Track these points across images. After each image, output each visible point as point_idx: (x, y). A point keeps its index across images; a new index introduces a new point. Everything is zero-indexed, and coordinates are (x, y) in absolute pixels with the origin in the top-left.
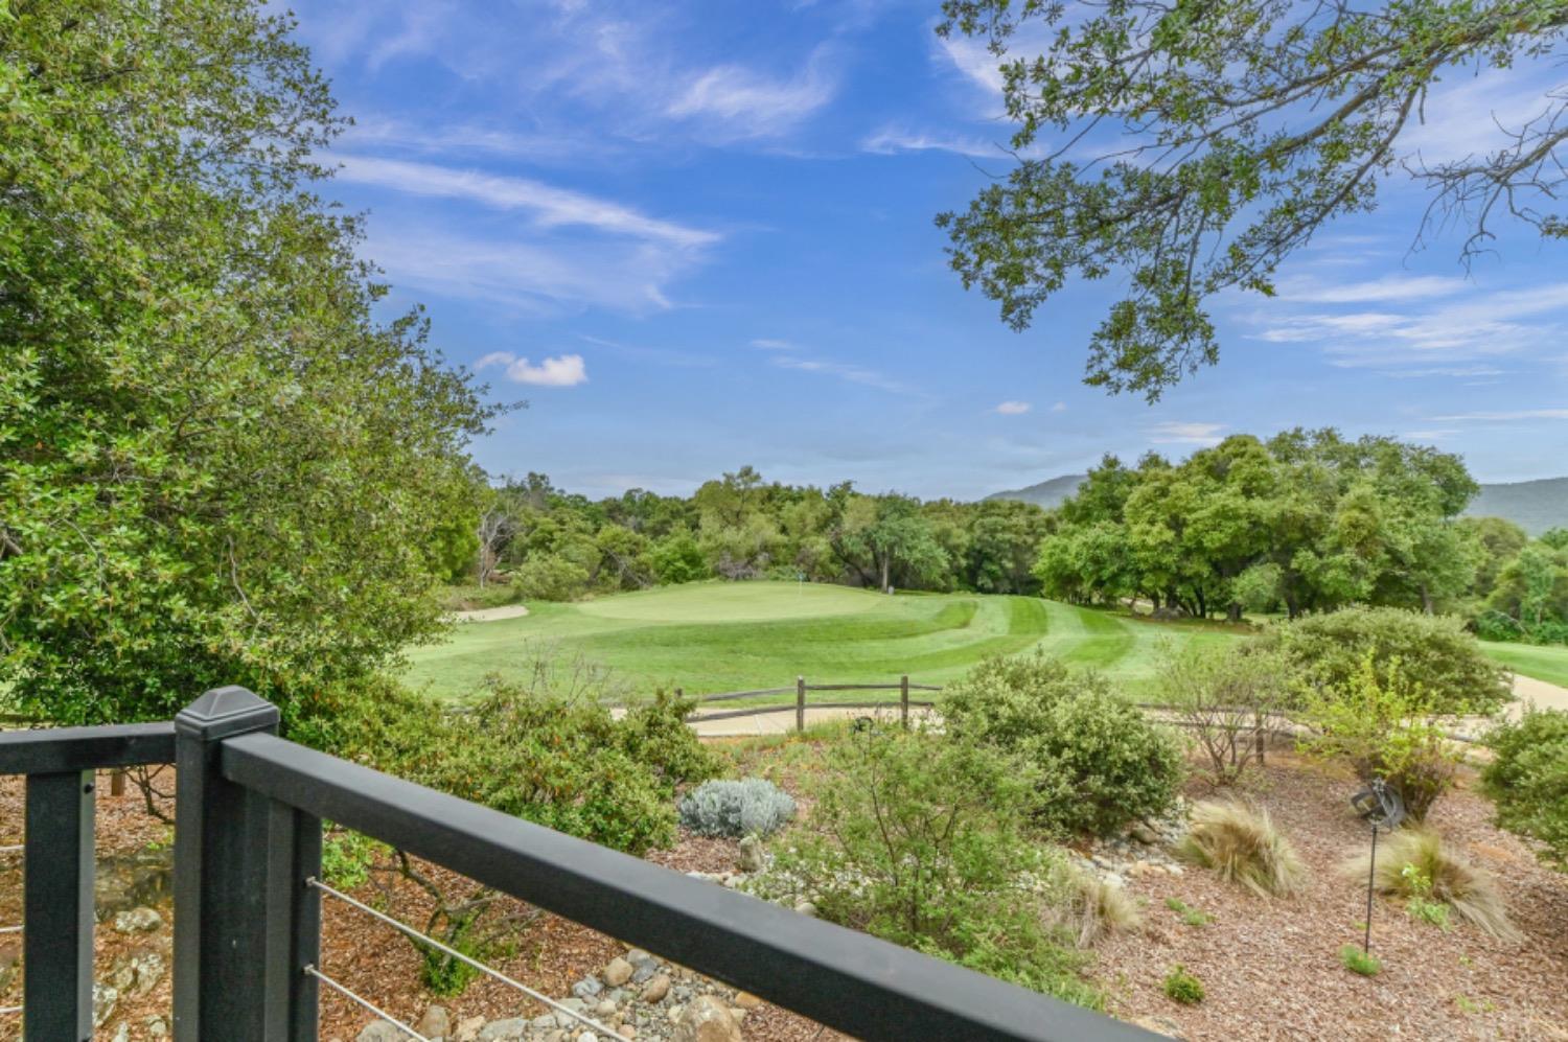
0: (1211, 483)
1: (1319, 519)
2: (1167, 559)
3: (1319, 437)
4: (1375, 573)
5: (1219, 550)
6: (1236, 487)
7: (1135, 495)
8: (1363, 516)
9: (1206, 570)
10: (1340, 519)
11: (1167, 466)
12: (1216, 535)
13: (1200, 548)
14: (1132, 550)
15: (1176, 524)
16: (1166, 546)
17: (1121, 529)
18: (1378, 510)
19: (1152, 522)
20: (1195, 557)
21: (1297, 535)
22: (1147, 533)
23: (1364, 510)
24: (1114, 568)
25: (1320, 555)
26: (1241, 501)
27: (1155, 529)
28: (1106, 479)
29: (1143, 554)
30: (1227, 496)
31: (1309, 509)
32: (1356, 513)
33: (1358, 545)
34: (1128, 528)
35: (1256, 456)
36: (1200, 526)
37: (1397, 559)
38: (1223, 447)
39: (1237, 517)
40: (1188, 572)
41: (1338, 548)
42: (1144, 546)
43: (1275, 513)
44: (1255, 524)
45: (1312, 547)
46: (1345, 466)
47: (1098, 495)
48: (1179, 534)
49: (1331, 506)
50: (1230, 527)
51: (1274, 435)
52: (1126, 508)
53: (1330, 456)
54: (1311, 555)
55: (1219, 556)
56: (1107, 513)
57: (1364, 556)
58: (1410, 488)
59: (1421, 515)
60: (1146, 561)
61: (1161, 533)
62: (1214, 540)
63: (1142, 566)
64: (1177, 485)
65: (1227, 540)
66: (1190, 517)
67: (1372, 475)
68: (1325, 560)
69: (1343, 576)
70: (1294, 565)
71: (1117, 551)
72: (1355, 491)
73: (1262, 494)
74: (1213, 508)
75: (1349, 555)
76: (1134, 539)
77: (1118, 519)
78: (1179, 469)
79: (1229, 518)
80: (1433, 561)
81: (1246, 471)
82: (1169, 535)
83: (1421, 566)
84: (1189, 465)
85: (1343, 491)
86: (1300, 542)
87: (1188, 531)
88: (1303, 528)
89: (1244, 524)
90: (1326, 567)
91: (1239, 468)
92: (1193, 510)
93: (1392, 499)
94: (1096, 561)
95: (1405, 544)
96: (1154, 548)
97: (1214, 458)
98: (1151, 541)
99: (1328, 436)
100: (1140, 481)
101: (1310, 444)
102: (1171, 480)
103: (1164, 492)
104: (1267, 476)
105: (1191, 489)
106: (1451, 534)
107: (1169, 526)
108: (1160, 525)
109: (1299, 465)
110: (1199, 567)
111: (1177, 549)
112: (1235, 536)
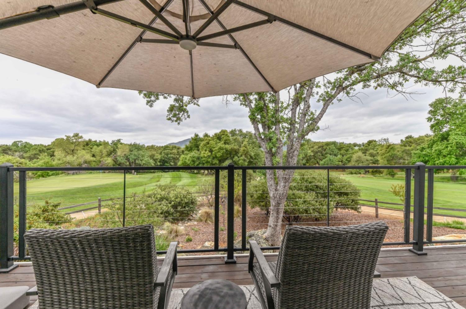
0: (218, 141)
1: (238, 149)
2: (209, 160)
3: (239, 131)
4: (248, 161)
5: (220, 157)
6: (223, 142)
7: (202, 144)
8: (245, 149)
9: (217, 162)
10: (242, 149)
11: (209, 136)
12: (219, 153)
13: (216, 157)
14: (202, 158)
15: (211, 151)
16: (209, 156)
17: (199, 152)
18: (248, 147)
19: (206, 151)
20: (215, 159)
21: (234, 153)
22: (205, 153)
23: (246, 147)
24: (198, 163)
25: (238, 157)
26: (224, 145)
27: (206, 153)
28: (195, 140)
29: (204, 159)
30: (221, 144)
31: (236, 147)
32: (244, 148)
33: (245, 155)
34: (201, 152)
35: (227, 135)
36: (216, 151)
37: (251, 157)
38: (220, 132)
39: (223, 149)
40: (214, 163)
41: (241, 156)
42: (204, 157)
43: (230, 148)
44: (227, 151)
45: (237, 156)
46: (243, 138)
47: (194, 144)
48: (212, 154)
49: (240, 146)
50: (222, 151)
51: (231, 130)
52: (200, 147)
53: (240, 136)
54: (237, 157)
55: (220, 158)
56: (196, 148)
57: (246, 157)
58: (253, 143)
59: (255, 148)
60: (205, 160)
61: (208, 153)
62: (219, 155)
63: (204, 162)
64: (211, 142)
65: (221, 155)
66: (214, 149)
67: (247, 140)
68: (240, 158)
69: (242, 162)
70: (234, 160)
71: (198, 158)
72: (244, 143)
73: (228, 144)
74: (218, 147)
75: (243, 157)
76: (202, 155)
77: (198, 150)
78: (212, 138)
79: (221, 149)
80: (257, 158)
81: (225, 138)
82: (210, 154)
83: (255, 159)
84: (214, 137)
85: (242, 143)
86: (235, 154)
87: (213, 153)
88: (235, 151)
89: (224, 151)
90: (239, 160)
91: (223, 137)
92: (214, 148)
93: (250, 145)
94: (193, 161)
95: (253, 154)
96: (206, 157)
97: (219, 135)
98: (206, 155)
99: (240, 131)
100: (203, 140)
101: (237, 132)
102: (210, 140)
103: (208, 143)
104: (229, 140)
105: (214, 143)
106: (260, 152)
107: (210, 152)
108: (207, 151)
109: (235, 137)
110: (216, 161)
111: (211, 157)
112: (223, 154)
